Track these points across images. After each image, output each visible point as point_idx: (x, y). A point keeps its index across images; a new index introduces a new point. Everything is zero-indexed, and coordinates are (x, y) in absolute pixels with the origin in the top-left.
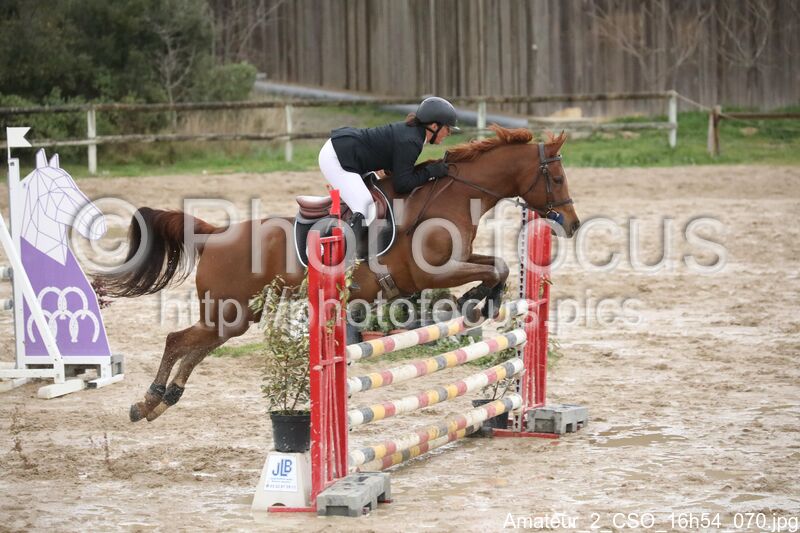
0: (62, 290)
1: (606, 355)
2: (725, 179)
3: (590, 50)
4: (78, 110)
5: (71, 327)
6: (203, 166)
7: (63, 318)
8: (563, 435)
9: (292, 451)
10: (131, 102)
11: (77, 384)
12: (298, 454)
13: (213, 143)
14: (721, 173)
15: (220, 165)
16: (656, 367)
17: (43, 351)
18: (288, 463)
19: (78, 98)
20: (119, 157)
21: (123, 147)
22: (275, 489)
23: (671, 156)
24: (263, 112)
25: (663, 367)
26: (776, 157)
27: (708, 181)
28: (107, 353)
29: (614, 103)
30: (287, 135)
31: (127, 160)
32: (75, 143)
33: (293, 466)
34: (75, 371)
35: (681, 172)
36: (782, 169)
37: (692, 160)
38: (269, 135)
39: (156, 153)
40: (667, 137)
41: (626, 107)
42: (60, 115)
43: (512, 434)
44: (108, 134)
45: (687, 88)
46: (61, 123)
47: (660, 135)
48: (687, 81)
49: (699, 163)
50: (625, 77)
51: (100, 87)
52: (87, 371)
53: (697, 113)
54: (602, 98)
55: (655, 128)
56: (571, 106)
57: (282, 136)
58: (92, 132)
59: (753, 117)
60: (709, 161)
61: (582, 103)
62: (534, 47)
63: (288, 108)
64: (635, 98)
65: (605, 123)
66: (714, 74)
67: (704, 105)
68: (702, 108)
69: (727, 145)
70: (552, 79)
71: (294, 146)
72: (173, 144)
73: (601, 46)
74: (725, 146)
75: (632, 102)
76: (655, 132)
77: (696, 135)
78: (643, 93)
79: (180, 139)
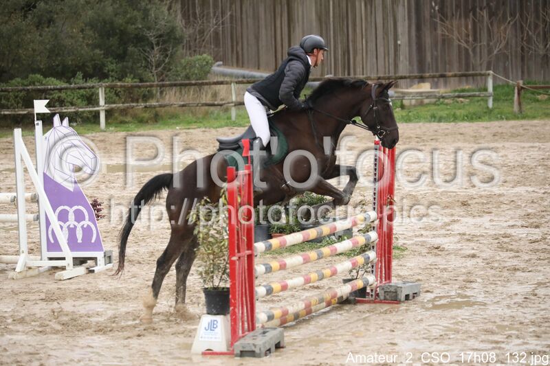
0: (71, 207)
1: (436, 248)
2: (525, 130)
3: (435, 44)
4: (93, 87)
5: (77, 232)
6: (177, 124)
7: (72, 226)
8: (403, 302)
9: (218, 314)
10: (129, 82)
11: (81, 270)
12: (222, 316)
13: (183, 108)
14: (522, 126)
15: (189, 123)
16: (469, 256)
17: (58, 248)
18: (215, 322)
20: (122, 118)
21: (124, 112)
22: (206, 339)
23: (488, 114)
24: (217, 87)
25: (474, 256)
27: (513, 131)
28: (102, 250)
29: (452, 79)
30: (232, 102)
31: (127, 120)
32: (91, 109)
33: (219, 324)
34: (80, 261)
35: (495, 125)
37: (503, 117)
38: (221, 103)
39: (146, 115)
40: (486, 101)
41: (460, 82)
42: (82, 90)
43: (369, 302)
44: (114, 103)
45: (501, 69)
46: (82, 96)
47: (482, 100)
48: (501, 64)
49: (507, 119)
50: (460, 62)
51: (109, 71)
52: (89, 261)
53: (508, 86)
54: (444, 76)
55: (478, 96)
56: (423, 81)
57: (229, 103)
58: (102, 102)
59: (545, 88)
60: (515, 117)
61: (431, 79)
62: (398, 42)
63: (233, 85)
64: (466, 76)
65: (445, 93)
66: (519, 59)
67: (512, 80)
68: (510, 82)
69: (527, 107)
70: (410, 63)
71: (237, 110)
72: (157, 109)
73: (443, 41)
74: (525, 107)
75: (464, 79)
76: (479, 98)
77: (506, 100)
78: (471, 72)
79: (162, 106)
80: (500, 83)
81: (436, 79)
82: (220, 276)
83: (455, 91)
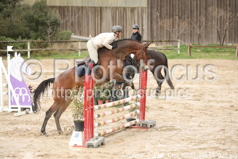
0: (20, 88)
1: (161, 108)
2: (192, 63)
3: (157, 29)
4: (25, 42)
6: (57, 57)
8: (149, 128)
9: (79, 131)
10: (39, 40)
11: (24, 113)
12: (81, 132)
13: (60, 51)
14: (191, 61)
15: (62, 57)
17: (15, 104)
19: (25, 39)
20: (36, 54)
21: (37, 52)
22: (75, 141)
23: (178, 56)
24: (73, 43)
25: (175, 111)
27: (188, 63)
29: (164, 42)
30: (79, 49)
31: (38, 55)
32: (25, 50)
33: (80, 135)
34: (23, 109)
35: (181, 61)
36: (207, 60)
38: (75, 49)
39: (46, 53)
40: (177, 51)
41: (167, 44)
42: (21, 43)
43: (136, 128)
44: (33, 48)
45: (183, 39)
46: (21, 45)
47: (175, 51)
48: (183, 37)
49: (185, 58)
50: (167, 36)
51: (31, 36)
52: (27, 109)
53: (185, 45)
54: (161, 41)
55: (174, 49)
56: (153, 43)
57: (78, 49)
58: (29, 48)
59: (199, 47)
60: (188, 58)
61: (155, 42)
62: (144, 28)
63: (80, 42)
64: (169, 41)
65: (161, 48)
66: (190, 35)
67: (187, 43)
68: (186, 44)
69: (193, 54)
70: (148, 36)
71: (81, 52)
72: (50, 51)
73: (161, 28)
74: (192, 54)
75: (168, 42)
76: (174, 50)
77: (185, 51)
78: (171, 40)
79: (52, 50)
80: (183, 45)
81: (157, 42)
82: (80, 116)
83: (165, 47)
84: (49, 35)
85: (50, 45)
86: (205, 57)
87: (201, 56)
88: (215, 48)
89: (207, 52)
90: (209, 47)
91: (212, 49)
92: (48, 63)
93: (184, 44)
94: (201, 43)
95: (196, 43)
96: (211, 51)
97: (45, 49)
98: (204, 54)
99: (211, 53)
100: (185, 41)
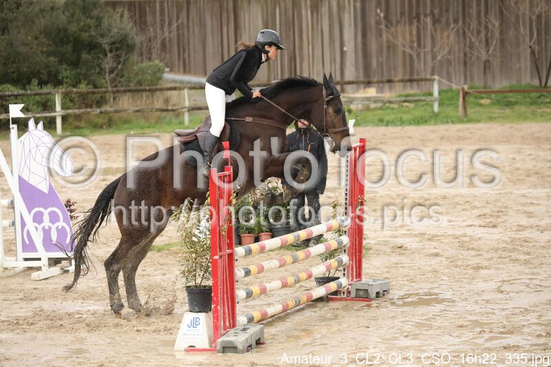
1: (400, 247)
2: (470, 133)
3: (380, 50)
4: (49, 93)
5: (52, 233)
6: (131, 129)
7: (47, 228)
8: (374, 299)
9: (200, 312)
10: (83, 88)
11: (56, 270)
12: (204, 314)
13: (137, 114)
14: (468, 129)
15: (142, 128)
16: (432, 255)
18: (197, 320)
19: (49, 85)
20: (76, 123)
21: (78, 117)
22: (189, 336)
23: (435, 118)
24: (169, 93)
25: (437, 255)
26: (504, 118)
27: (460, 134)
29: (397, 84)
30: (185, 108)
31: (81, 125)
32: (47, 115)
33: (201, 322)
34: (54, 262)
35: (442, 129)
36: (508, 126)
37: (449, 120)
38: (174, 108)
39: (100, 121)
40: (432, 106)
41: (405, 87)
42: (37, 97)
43: (341, 299)
44: (69, 108)
45: (445, 74)
46: (38, 102)
47: (428, 105)
48: (445, 70)
49: (453, 122)
50: (404, 67)
51: (63, 78)
52: (63, 262)
53: (451, 90)
54: (390, 81)
55: (424, 101)
56: (369, 87)
57: (182, 108)
58: (58, 108)
59: (487, 92)
60: (461, 121)
61: (376, 85)
62: (345, 49)
63: (186, 90)
64: (411, 81)
65: (392, 98)
66: (462, 64)
67: (456, 84)
68: (454, 87)
69: (472, 111)
70: (357, 69)
71: (190, 115)
72: (111, 114)
73: (389, 47)
74: (470, 111)
75: (409, 84)
76: (424, 103)
77: (451, 104)
78: (416, 77)
79: (116, 111)
80: (444, 88)
81: (381, 85)
82: (202, 274)
83: (400, 96)
84: (107, 75)
85: (112, 100)
86: (503, 118)
87: (494, 115)
88: (526, 95)
89: (507, 105)
90: (511, 91)
91: (519, 97)
92: (108, 144)
93: (449, 86)
94: (490, 83)
95: (479, 83)
96: (516, 103)
97: (98, 111)
98: (500, 109)
99: (517, 108)
100: (449, 79)
